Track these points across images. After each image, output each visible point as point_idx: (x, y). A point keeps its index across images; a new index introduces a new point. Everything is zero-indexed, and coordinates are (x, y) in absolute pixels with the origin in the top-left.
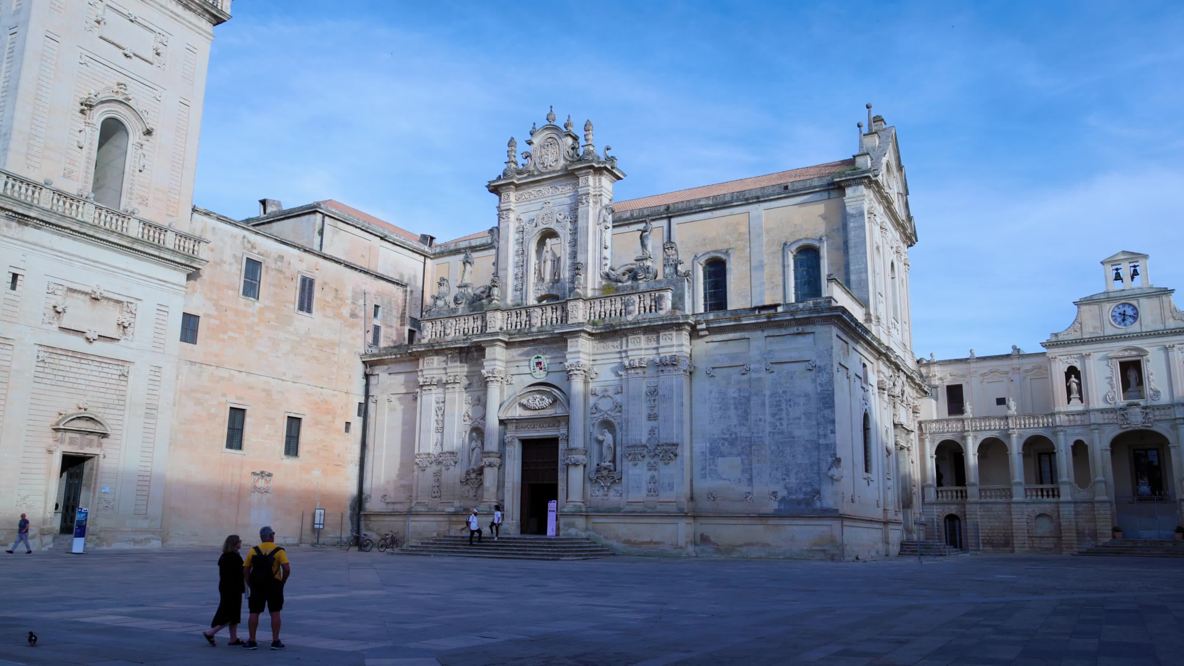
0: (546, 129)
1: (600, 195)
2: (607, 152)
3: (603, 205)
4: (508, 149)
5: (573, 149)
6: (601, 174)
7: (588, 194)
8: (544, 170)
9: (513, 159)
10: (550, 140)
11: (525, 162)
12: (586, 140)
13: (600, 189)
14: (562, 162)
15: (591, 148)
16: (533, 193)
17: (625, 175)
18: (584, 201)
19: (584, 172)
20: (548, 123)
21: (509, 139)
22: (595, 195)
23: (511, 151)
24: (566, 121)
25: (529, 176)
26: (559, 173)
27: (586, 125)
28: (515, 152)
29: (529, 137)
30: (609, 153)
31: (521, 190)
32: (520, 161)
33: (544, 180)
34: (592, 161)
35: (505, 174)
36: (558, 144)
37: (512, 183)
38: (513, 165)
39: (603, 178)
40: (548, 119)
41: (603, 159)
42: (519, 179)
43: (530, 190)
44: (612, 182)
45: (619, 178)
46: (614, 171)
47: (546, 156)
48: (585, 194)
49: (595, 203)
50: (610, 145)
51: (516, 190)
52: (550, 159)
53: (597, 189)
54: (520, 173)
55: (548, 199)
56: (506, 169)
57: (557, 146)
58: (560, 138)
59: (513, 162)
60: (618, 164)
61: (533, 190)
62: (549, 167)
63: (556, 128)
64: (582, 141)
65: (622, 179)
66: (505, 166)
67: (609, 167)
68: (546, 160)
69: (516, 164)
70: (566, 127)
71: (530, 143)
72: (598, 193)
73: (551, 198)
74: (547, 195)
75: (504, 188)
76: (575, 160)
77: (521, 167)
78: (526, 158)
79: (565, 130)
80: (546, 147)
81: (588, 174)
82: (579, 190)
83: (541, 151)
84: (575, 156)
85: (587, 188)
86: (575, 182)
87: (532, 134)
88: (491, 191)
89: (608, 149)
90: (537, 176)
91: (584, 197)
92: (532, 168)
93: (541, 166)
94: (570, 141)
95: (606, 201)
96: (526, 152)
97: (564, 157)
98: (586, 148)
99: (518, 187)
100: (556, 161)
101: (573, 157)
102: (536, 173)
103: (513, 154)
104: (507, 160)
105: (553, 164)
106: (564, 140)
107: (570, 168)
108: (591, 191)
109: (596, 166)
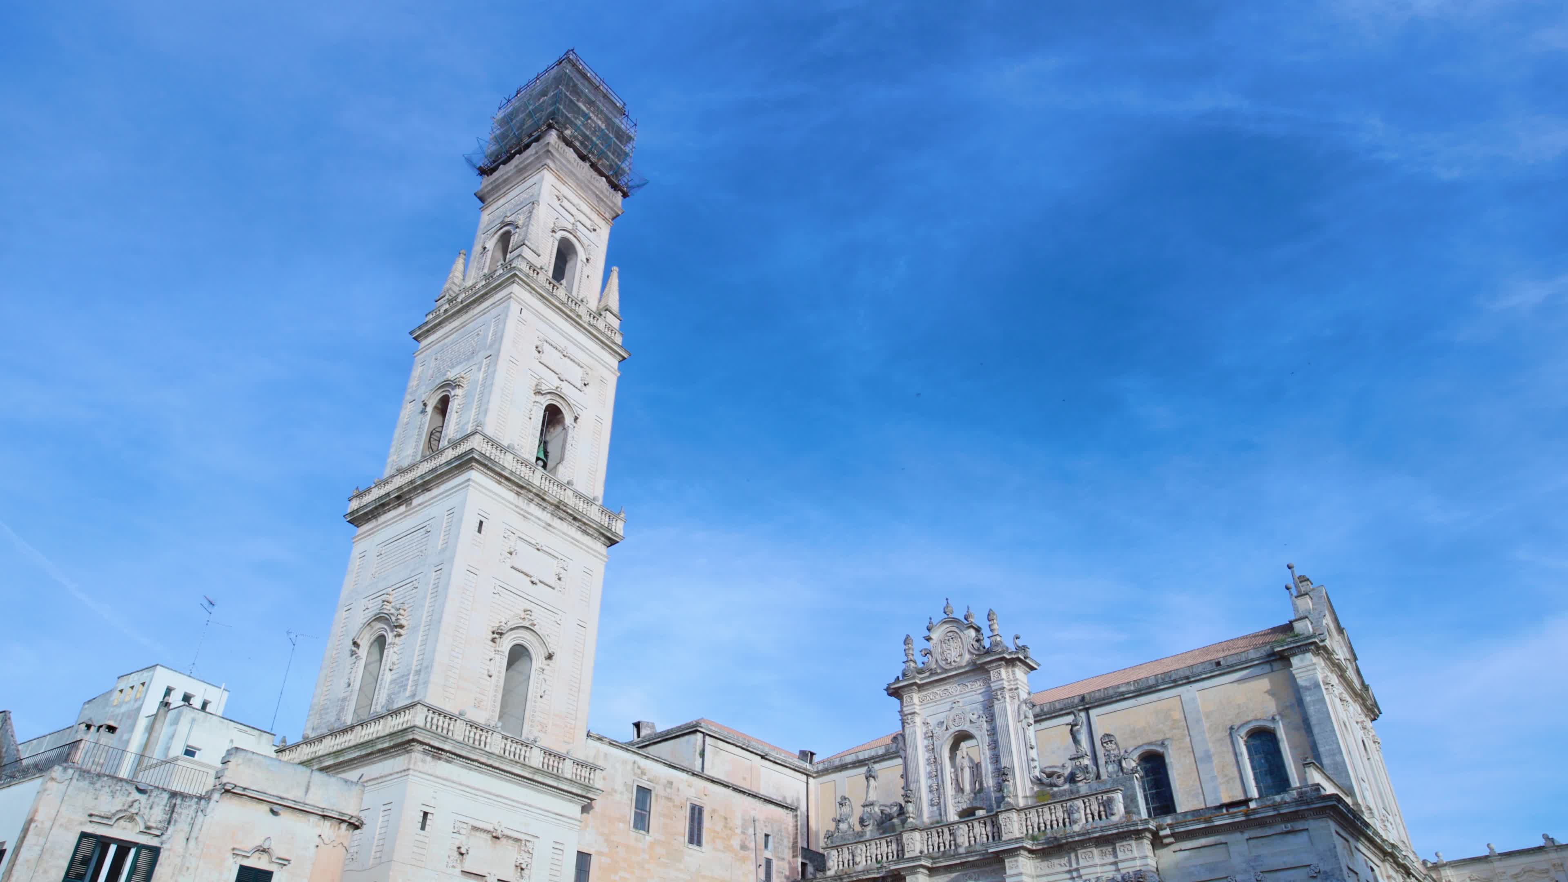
0: (944, 622)
1: (1017, 689)
2: (1017, 641)
3: (1022, 700)
4: (904, 647)
5: (978, 641)
6: (1014, 666)
7: (1003, 688)
8: (948, 667)
9: (911, 657)
10: (951, 634)
11: (925, 659)
12: (992, 630)
13: (1015, 682)
14: (967, 657)
15: (998, 639)
16: (938, 692)
17: (1039, 665)
18: (1000, 697)
19: (994, 665)
20: (946, 616)
21: (905, 637)
22: (1011, 690)
23: (909, 649)
24: (965, 613)
25: (931, 674)
26: (967, 669)
27: (989, 615)
28: (913, 650)
29: (926, 633)
30: (1020, 643)
31: (925, 690)
32: (920, 659)
33: (949, 677)
34: (1003, 652)
35: (904, 675)
36: (960, 638)
37: (915, 684)
38: (912, 664)
39: (1017, 670)
40: (945, 613)
41: (1012, 648)
42: (922, 679)
43: (935, 690)
44: (1026, 673)
45: (1032, 669)
46: (1027, 661)
47: (948, 652)
48: (1000, 689)
49: (1012, 698)
50: (1019, 634)
51: (919, 691)
52: (953, 654)
53: (1012, 683)
54: (920, 672)
55: (956, 698)
56: (905, 669)
57: (959, 640)
58: (962, 631)
59: (911, 660)
60: (1031, 653)
61: (938, 690)
62: (953, 663)
63: (955, 621)
64: (986, 632)
65: (1035, 669)
66: (903, 666)
67: (1022, 658)
68: (949, 656)
69: (915, 662)
70: (966, 619)
71: (928, 639)
72: (1014, 687)
73: (959, 697)
74: (954, 694)
75: (906, 689)
76: (982, 653)
77: (920, 666)
78: (926, 655)
79: (966, 622)
80: (947, 641)
81: (999, 666)
82: (992, 685)
83: (941, 647)
84: (981, 648)
85: (1001, 682)
86: (986, 677)
87: (929, 630)
88: (890, 695)
89: (1017, 638)
90: (941, 673)
91: (999, 693)
92: (933, 666)
93: (944, 662)
94: (972, 633)
95: (1024, 696)
96: (925, 649)
97: (969, 650)
98: (993, 638)
99: (921, 687)
100: (961, 655)
101: (979, 649)
102: (939, 671)
103: (911, 652)
104: (905, 659)
105: (958, 660)
106: (966, 632)
107: (978, 662)
108: (1006, 684)
109: (1008, 657)
